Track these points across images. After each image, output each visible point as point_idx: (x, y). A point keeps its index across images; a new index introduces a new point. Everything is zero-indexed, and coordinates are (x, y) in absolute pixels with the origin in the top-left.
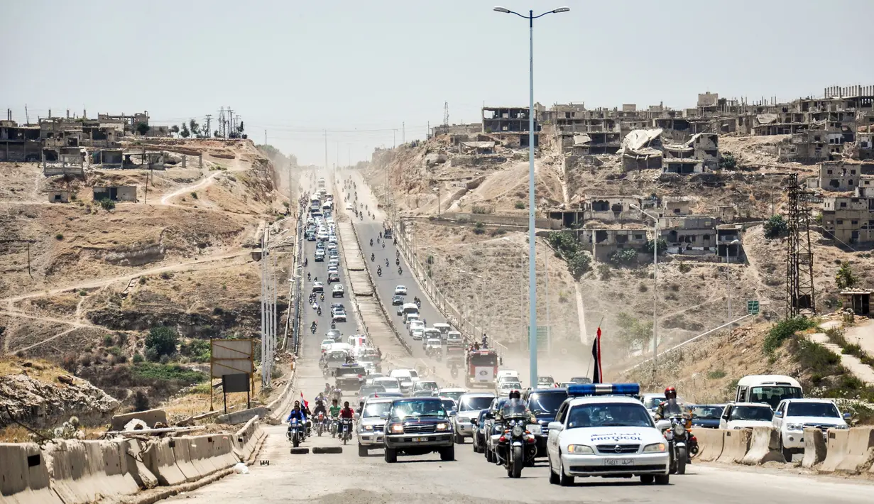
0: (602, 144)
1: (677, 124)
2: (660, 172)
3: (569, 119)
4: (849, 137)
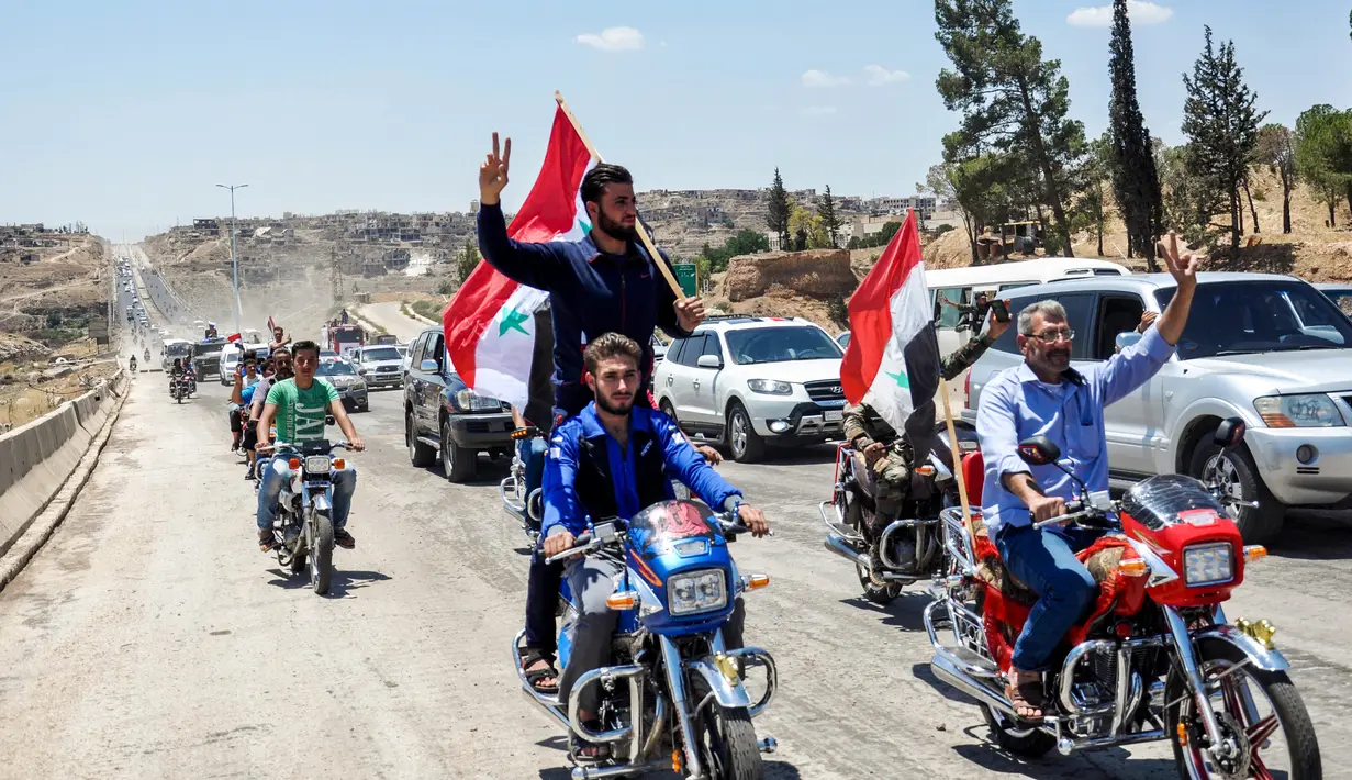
0: (246, 233)
1: (276, 225)
2: (270, 245)
3: (230, 223)
4: (346, 230)
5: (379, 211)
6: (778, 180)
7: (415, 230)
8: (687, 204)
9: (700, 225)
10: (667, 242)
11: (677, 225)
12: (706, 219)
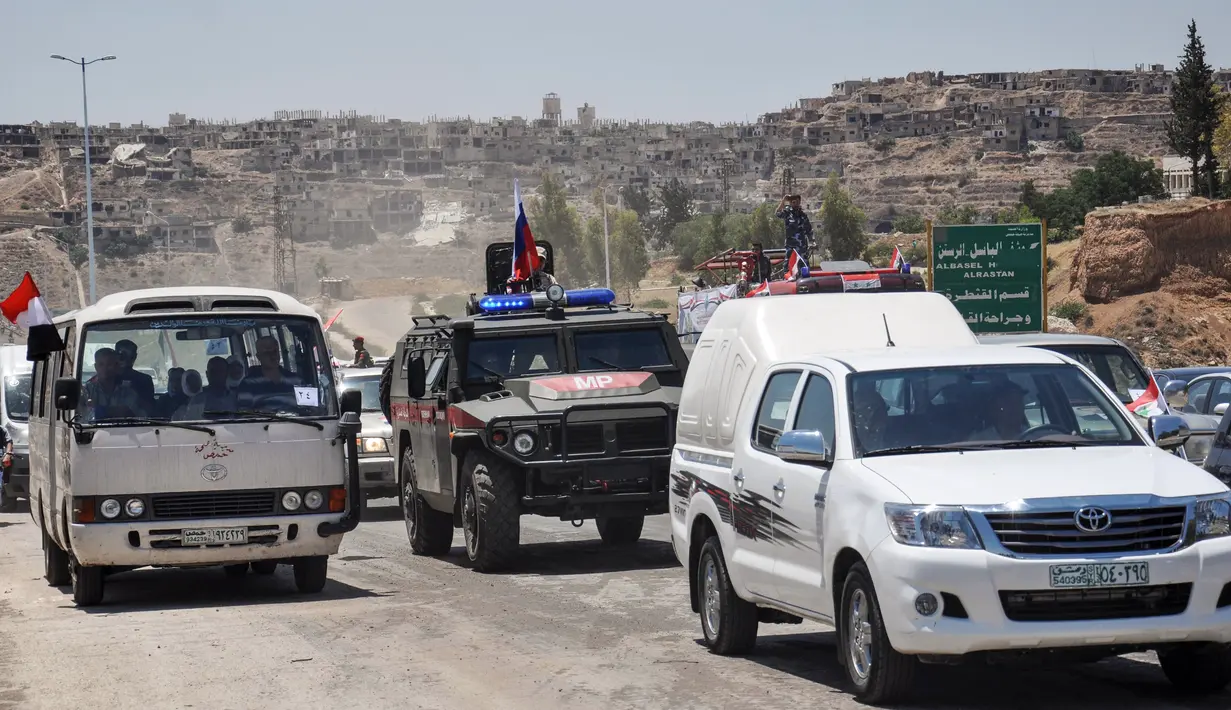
0: (99, 156)
1: (156, 140)
2: (145, 179)
3: (65, 134)
4: (296, 151)
5: (361, 113)
6: (1195, 50)
7: (434, 154)
8: (983, 101)
9: (1012, 146)
10: (940, 179)
11: (962, 144)
12: (1024, 133)
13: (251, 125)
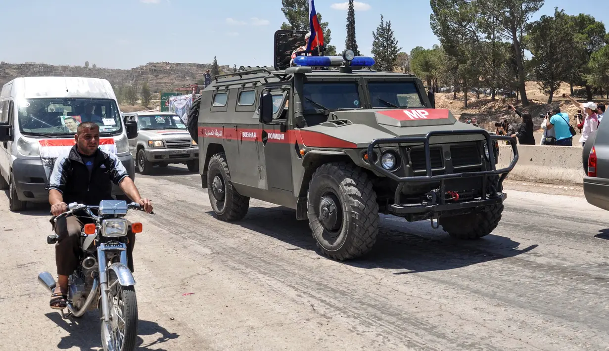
5: (45, 63)
6: (215, 61)
7: (60, 73)
8: (177, 68)
9: (182, 77)
10: (167, 83)
11: (172, 76)
12: (184, 75)
13: (19, 65)
